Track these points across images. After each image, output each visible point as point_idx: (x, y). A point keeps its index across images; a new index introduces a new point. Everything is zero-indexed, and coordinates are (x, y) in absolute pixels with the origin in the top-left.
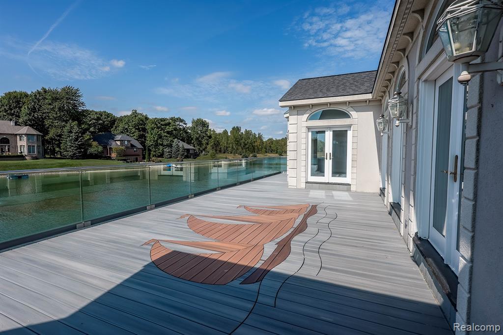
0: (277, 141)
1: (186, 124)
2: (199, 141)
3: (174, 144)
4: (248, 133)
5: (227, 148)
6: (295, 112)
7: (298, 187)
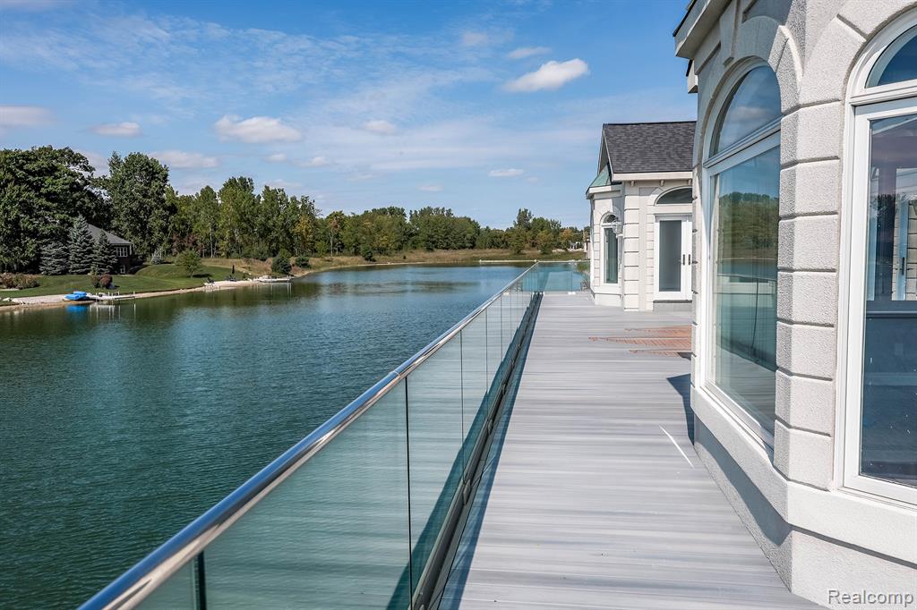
0: (357, 220)
1: (90, 169)
2: (140, 221)
3: (74, 232)
4: (273, 196)
5: (215, 240)
6: (636, 190)
7: (642, 310)
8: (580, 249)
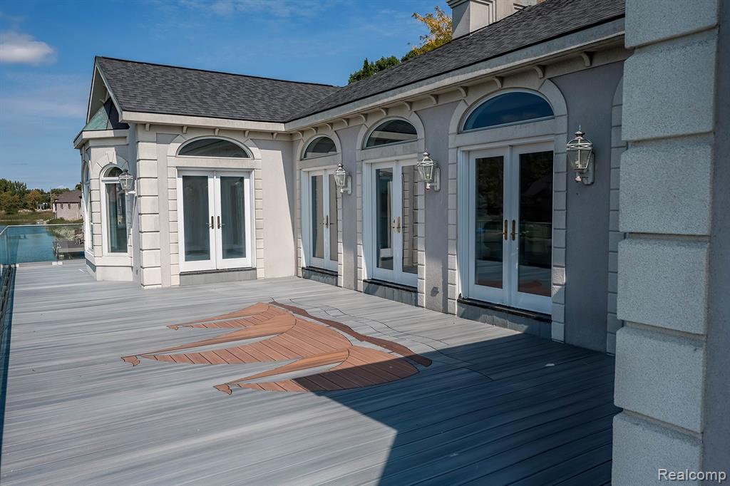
6: (152, 135)
7: (166, 285)
8: (49, 210)
